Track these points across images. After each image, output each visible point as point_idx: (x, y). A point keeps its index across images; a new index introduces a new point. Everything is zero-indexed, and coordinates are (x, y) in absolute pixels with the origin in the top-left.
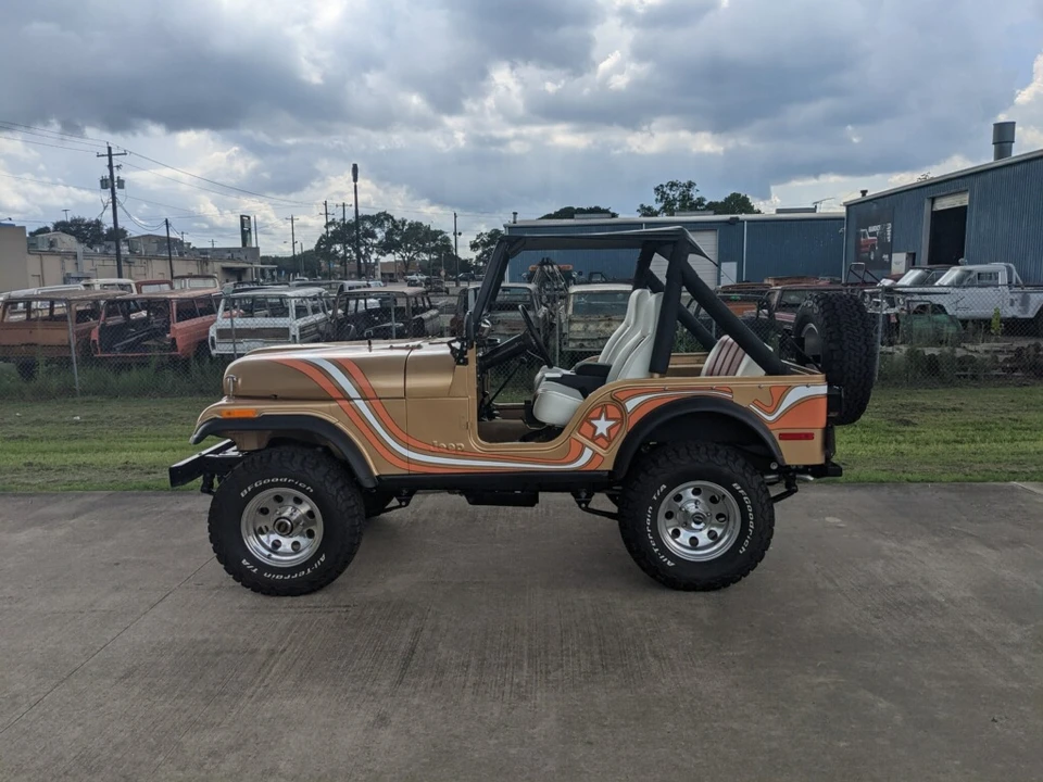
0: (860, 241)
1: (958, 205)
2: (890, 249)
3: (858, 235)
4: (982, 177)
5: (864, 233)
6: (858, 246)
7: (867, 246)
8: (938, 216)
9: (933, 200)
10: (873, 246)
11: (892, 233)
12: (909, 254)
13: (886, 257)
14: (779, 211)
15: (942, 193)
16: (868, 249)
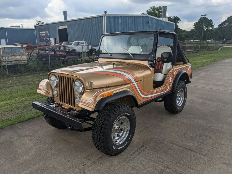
0: (40, 35)
1: (64, 28)
2: (49, 37)
3: (39, 34)
4: (70, 22)
5: (41, 33)
6: (40, 36)
7: (42, 36)
8: (60, 30)
9: (58, 26)
10: (44, 36)
11: (49, 33)
12: (54, 38)
13: (48, 39)
14: (11, 26)
15: (60, 25)
16: (43, 37)
